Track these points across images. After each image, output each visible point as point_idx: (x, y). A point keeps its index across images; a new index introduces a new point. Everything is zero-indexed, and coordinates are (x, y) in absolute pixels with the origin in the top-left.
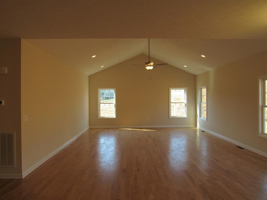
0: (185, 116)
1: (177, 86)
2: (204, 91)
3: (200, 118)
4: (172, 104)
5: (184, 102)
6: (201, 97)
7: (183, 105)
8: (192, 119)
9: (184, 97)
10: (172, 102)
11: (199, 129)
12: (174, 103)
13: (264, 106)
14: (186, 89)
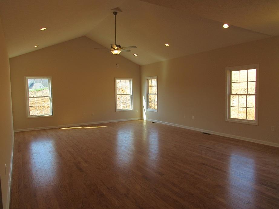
0: (131, 108)
1: (123, 77)
2: (153, 83)
3: (147, 110)
4: (118, 97)
5: (130, 94)
6: (148, 88)
7: (129, 97)
8: (138, 111)
9: (129, 89)
10: (117, 94)
11: (146, 120)
12: (120, 95)
13: (231, 94)
14: (131, 79)
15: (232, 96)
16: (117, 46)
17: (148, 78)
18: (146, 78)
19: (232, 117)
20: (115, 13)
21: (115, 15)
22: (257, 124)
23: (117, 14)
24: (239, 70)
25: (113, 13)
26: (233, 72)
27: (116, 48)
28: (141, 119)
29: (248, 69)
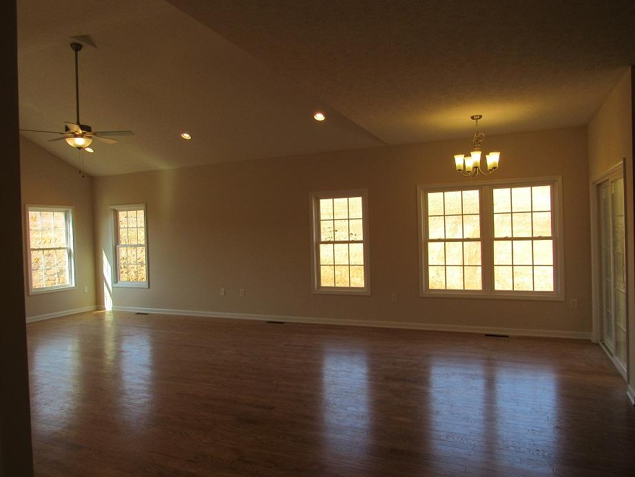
0: (70, 283)
2: (132, 223)
3: (115, 285)
4: (34, 254)
5: (65, 246)
6: (117, 231)
7: (64, 254)
8: (88, 289)
9: (64, 233)
10: (32, 247)
11: (113, 312)
12: (39, 249)
13: (319, 242)
14: (70, 210)
15: (321, 246)
16: (82, 127)
17: (116, 208)
18: (113, 207)
19: (323, 284)
20: (77, 47)
21: (76, 51)
22: (369, 294)
23: (80, 49)
24: (333, 197)
25: (69, 46)
26: (321, 201)
27: (81, 132)
28: (97, 309)
29: (348, 196)
